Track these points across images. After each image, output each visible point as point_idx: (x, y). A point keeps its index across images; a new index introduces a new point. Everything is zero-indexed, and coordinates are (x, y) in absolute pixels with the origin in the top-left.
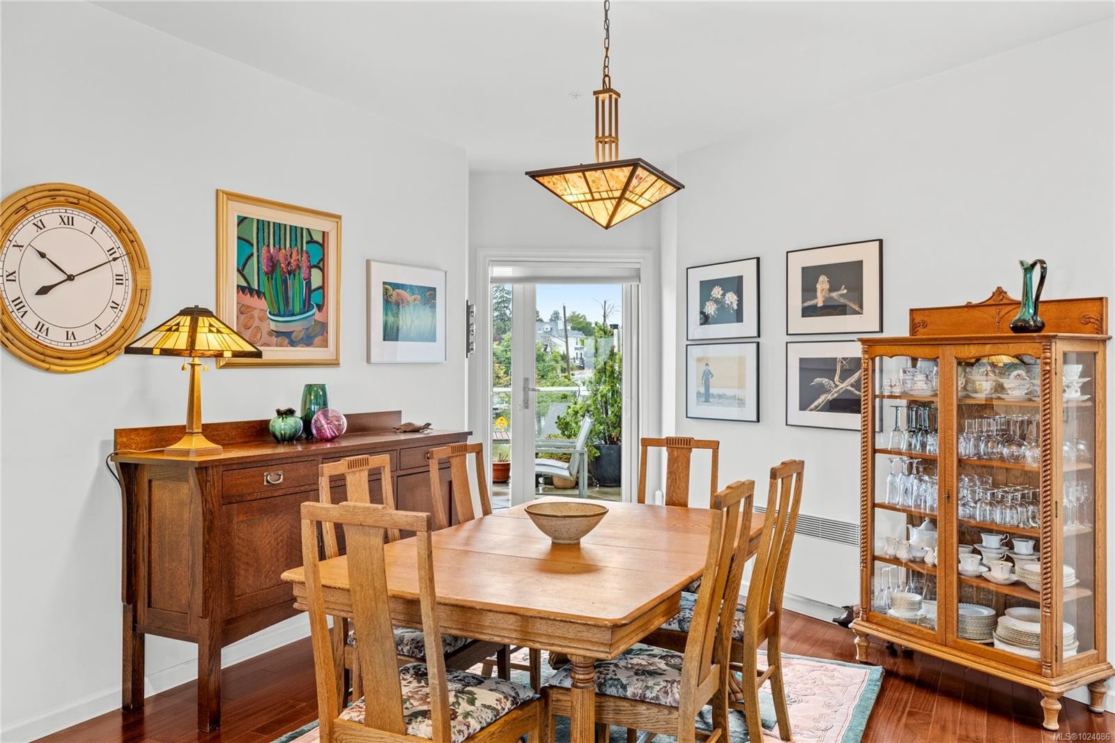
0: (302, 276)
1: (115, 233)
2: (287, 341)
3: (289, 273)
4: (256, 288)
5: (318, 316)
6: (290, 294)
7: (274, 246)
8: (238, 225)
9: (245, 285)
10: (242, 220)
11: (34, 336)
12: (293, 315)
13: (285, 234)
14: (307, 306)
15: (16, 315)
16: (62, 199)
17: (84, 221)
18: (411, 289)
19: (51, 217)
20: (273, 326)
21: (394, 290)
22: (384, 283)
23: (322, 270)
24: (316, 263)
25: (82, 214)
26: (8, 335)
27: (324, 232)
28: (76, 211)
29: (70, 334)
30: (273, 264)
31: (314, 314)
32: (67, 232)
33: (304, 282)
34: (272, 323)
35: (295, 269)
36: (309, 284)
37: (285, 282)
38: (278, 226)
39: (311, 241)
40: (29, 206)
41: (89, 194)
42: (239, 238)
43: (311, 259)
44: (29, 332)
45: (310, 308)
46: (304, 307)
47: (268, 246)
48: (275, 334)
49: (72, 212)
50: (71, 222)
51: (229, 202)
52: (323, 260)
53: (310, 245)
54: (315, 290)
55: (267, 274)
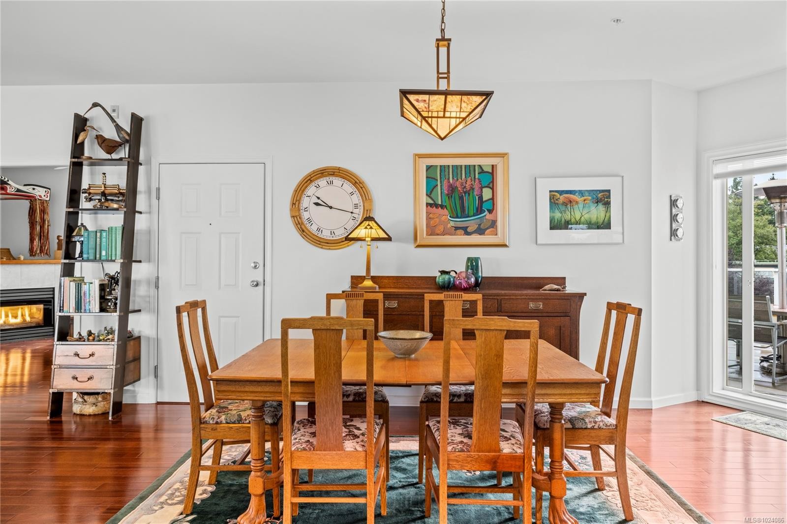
0: (475, 193)
1: (353, 184)
2: (463, 232)
3: (465, 193)
4: (440, 203)
5: (489, 216)
6: (466, 204)
7: (453, 178)
8: (427, 170)
9: (432, 202)
10: (429, 168)
11: (316, 234)
12: (468, 217)
13: (461, 170)
14: (480, 210)
15: (308, 226)
16: (326, 173)
17: (337, 181)
18: (581, 193)
19: (322, 182)
20: (452, 224)
21: (560, 195)
22: (550, 191)
23: (493, 189)
24: (486, 185)
25: (337, 178)
26: (304, 233)
27: (493, 166)
28: (334, 178)
29: (332, 232)
30: (452, 189)
31: (485, 216)
32: (330, 187)
33: (477, 197)
34: (451, 222)
35: (469, 190)
36: (481, 198)
37: (461, 198)
38: (456, 168)
39: (482, 171)
40: (312, 179)
41: (339, 169)
42: (427, 177)
43: (482, 182)
44: (313, 232)
45: (482, 211)
46: (477, 211)
47: (449, 179)
48: (454, 228)
49: (332, 178)
50: (332, 183)
51: (420, 159)
52: (493, 182)
53: (482, 175)
54: (486, 201)
55: (448, 195)
